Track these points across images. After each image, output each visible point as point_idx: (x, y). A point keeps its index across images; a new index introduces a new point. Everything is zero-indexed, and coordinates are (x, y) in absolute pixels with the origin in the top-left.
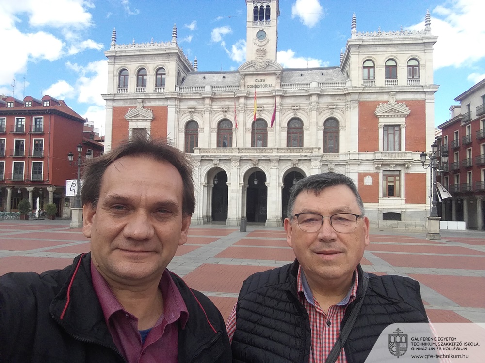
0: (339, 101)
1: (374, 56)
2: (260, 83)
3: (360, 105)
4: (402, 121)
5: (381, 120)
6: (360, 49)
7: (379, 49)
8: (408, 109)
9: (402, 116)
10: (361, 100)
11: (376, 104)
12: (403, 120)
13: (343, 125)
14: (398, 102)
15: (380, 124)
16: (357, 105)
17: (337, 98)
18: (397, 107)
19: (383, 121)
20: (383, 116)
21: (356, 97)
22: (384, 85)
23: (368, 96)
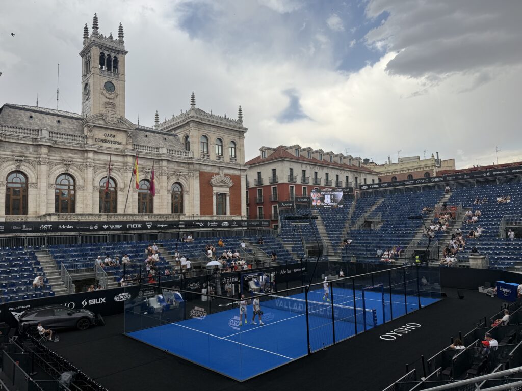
0: (183, 169)
1: (209, 134)
2: (109, 139)
3: (200, 174)
4: (226, 190)
5: (214, 189)
6: (199, 125)
7: (211, 129)
8: (231, 181)
9: (228, 187)
10: (201, 170)
11: (211, 175)
12: (228, 190)
13: (187, 190)
14: (226, 175)
15: (214, 192)
16: (198, 174)
17: (182, 165)
18: (225, 179)
20: (216, 186)
21: (197, 167)
22: (215, 160)
23: (205, 168)
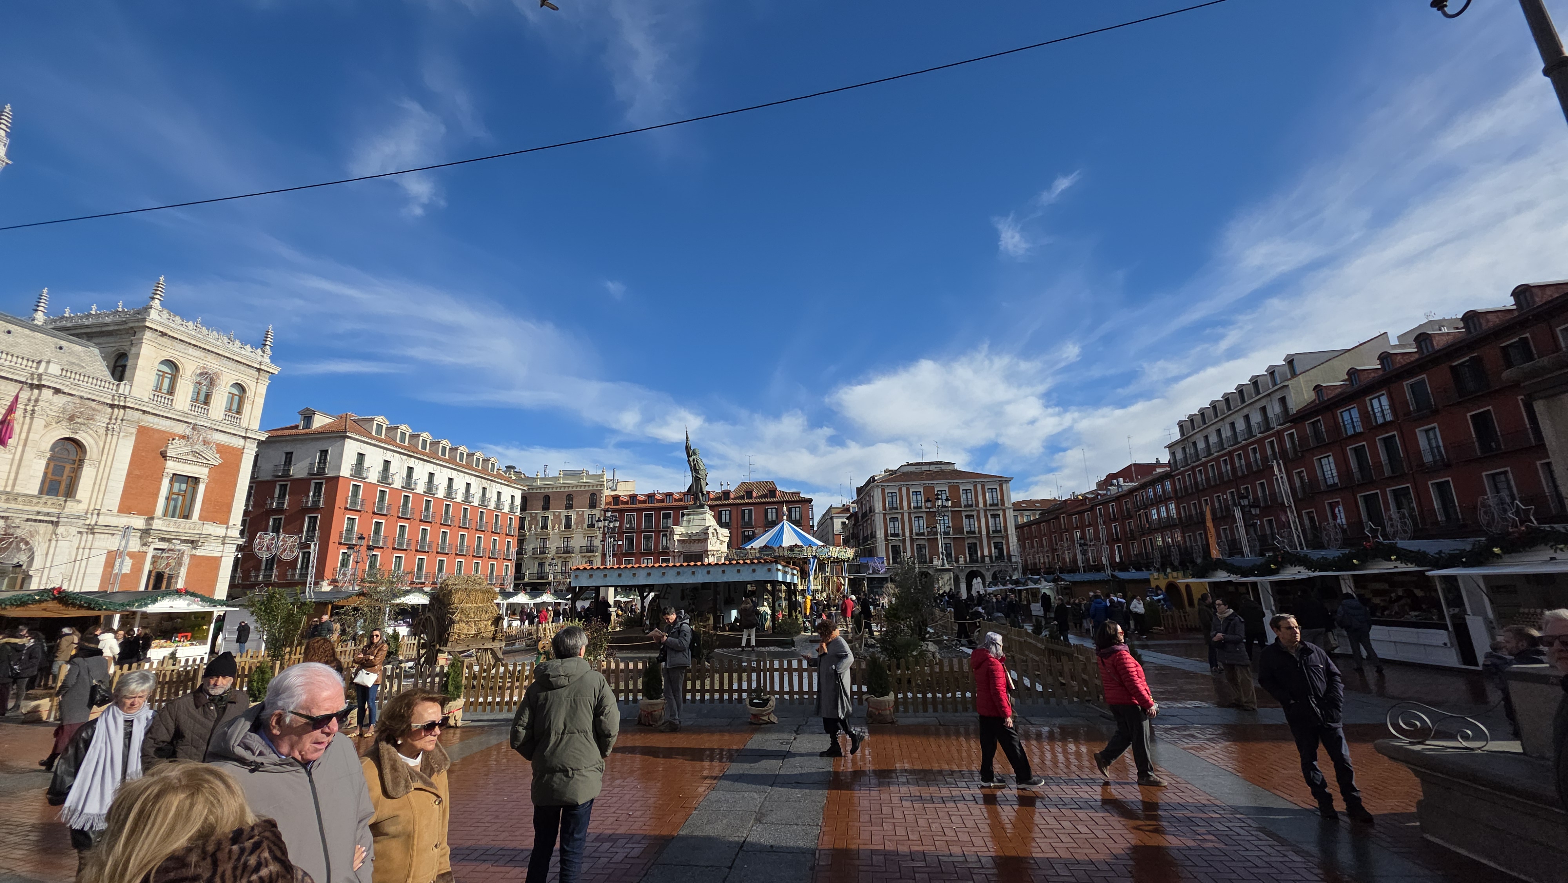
1: (182, 360)
3: (139, 431)
4: (202, 472)
5: (170, 464)
7: (192, 352)
8: (218, 456)
9: (205, 466)
10: (143, 424)
11: (168, 437)
12: (206, 471)
13: (94, 458)
14: (208, 443)
15: (166, 470)
16: (134, 431)
17: (94, 406)
18: (203, 450)
19: (172, 467)
20: (176, 459)
21: (135, 416)
22: (186, 410)
23: (156, 420)
